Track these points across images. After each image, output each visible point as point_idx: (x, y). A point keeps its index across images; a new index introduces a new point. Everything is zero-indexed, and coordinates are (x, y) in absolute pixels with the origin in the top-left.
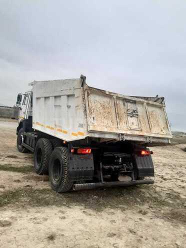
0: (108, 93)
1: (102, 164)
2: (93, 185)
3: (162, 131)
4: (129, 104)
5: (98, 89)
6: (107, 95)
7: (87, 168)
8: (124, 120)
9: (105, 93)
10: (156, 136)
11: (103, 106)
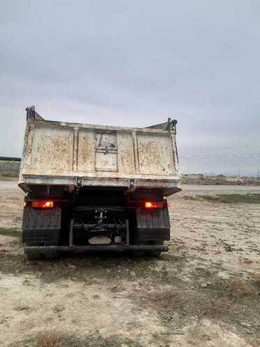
0: (64, 125)
1: (74, 222)
2: (52, 249)
3: (164, 170)
4: (105, 137)
5: (50, 121)
6: (63, 127)
7: (42, 226)
8: (91, 158)
9: (59, 125)
10: (143, 178)
11: (57, 143)
